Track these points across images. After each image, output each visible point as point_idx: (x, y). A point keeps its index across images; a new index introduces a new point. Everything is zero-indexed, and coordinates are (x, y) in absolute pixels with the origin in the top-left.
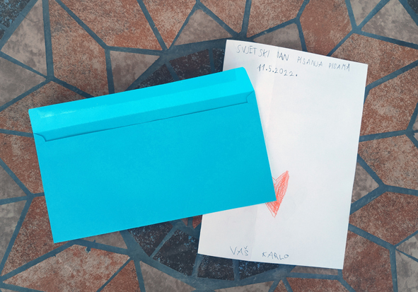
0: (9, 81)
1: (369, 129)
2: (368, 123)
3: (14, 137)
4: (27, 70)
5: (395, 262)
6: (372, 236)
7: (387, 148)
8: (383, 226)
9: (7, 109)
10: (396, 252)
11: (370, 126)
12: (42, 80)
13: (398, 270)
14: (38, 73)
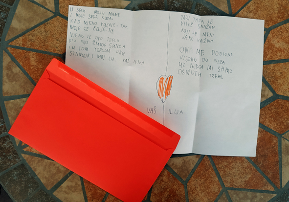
0: (29, 14)
1: (268, 57)
2: (268, 53)
3: (32, 53)
4: (41, 8)
5: (281, 145)
6: (267, 127)
7: (279, 70)
8: (274, 121)
9: (27, 34)
10: (282, 139)
11: (269, 55)
12: (51, 15)
13: (282, 150)
14: (49, 10)
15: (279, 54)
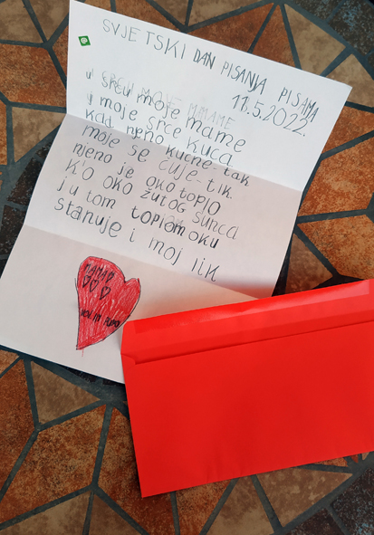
1: (320, 207)
2: (319, 200)
7: (342, 230)
11: (321, 204)
15: (339, 201)
